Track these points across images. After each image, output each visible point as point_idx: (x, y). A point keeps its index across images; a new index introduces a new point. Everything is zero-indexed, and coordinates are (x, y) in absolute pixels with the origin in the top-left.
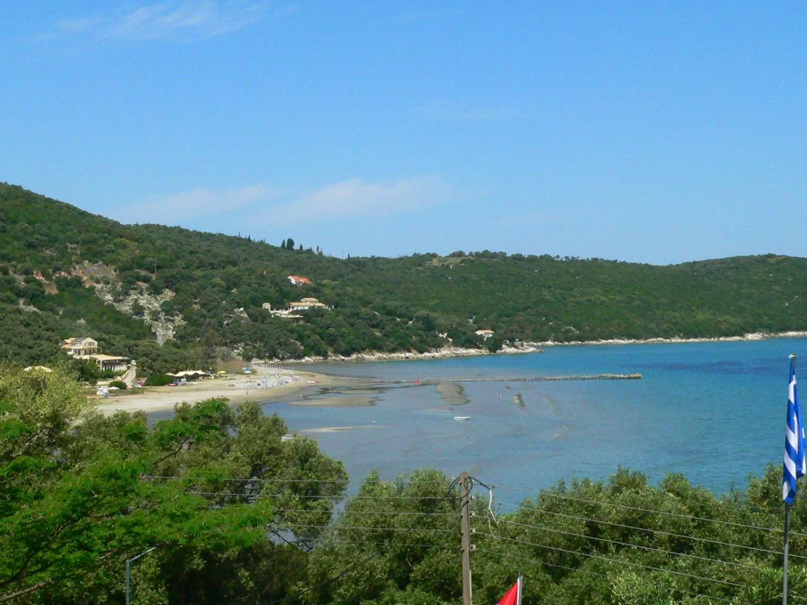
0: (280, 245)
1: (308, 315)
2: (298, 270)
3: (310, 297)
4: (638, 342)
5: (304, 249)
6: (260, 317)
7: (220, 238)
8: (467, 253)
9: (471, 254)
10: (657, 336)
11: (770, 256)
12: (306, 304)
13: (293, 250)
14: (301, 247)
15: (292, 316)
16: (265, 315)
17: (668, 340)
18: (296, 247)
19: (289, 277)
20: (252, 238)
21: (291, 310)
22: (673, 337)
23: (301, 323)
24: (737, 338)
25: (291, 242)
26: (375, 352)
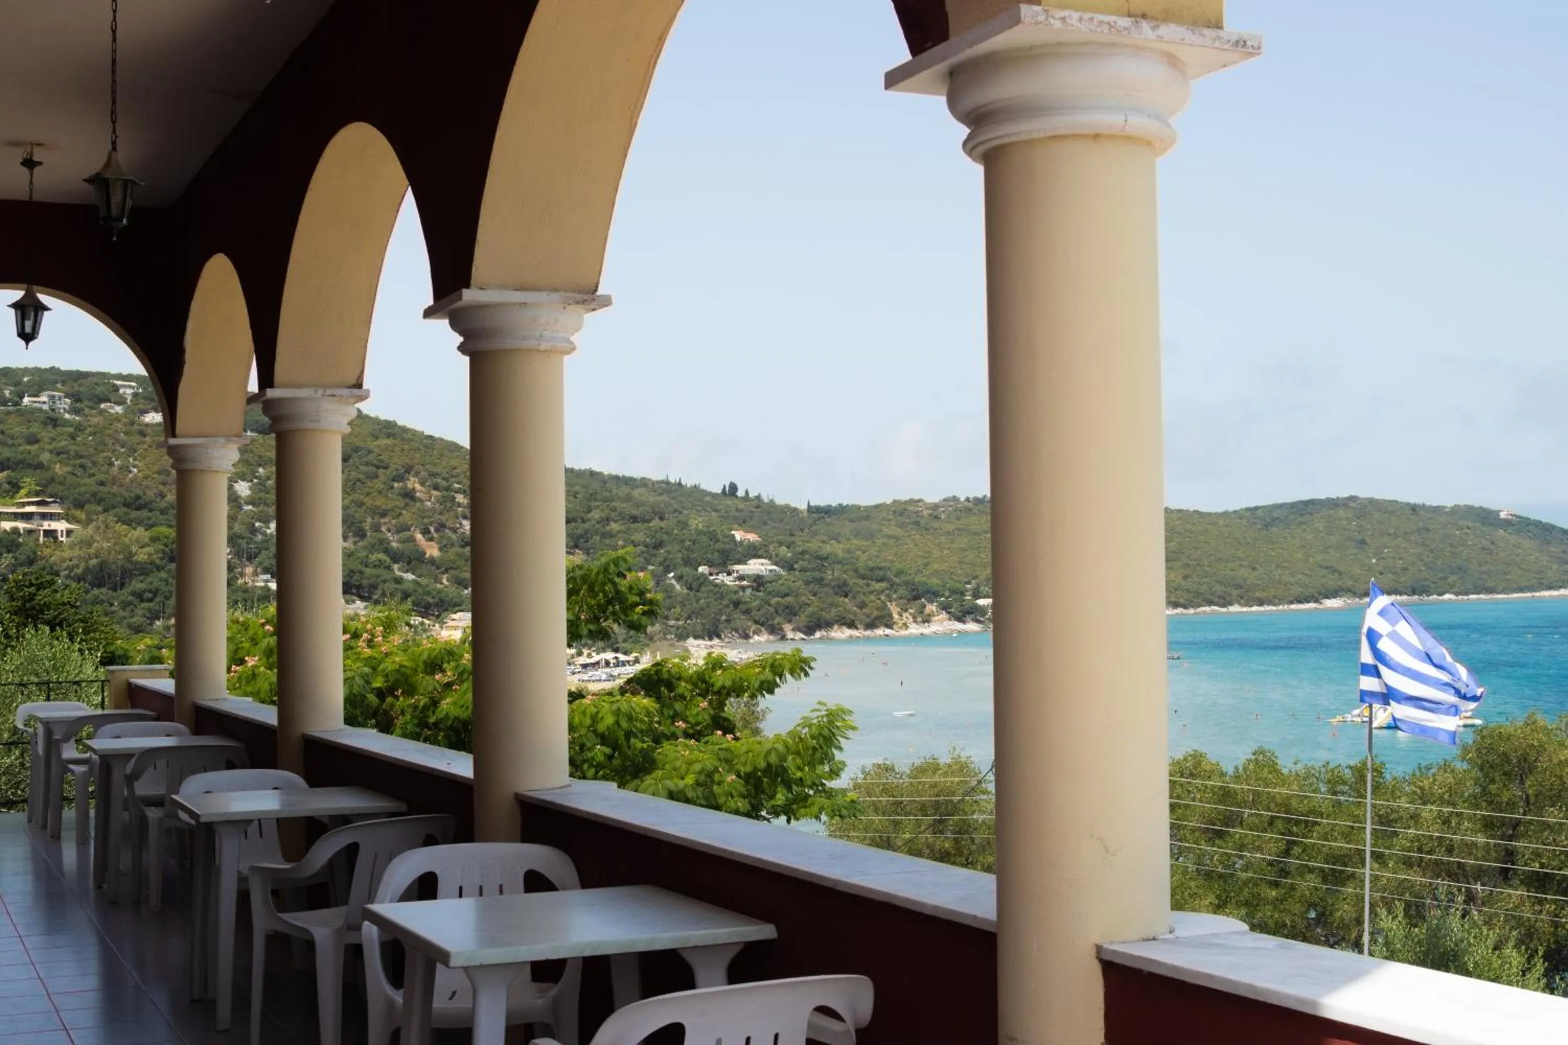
0: (719, 491)
1: (758, 581)
2: (743, 523)
3: (759, 557)
4: (1186, 611)
5: (752, 495)
6: (696, 585)
7: (644, 483)
8: (962, 499)
9: (968, 500)
10: (1211, 603)
11: (1352, 498)
12: (756, 566)
13: (736, 497)
14: (747, 493)
15: (737, 583)
16: (703, 581)
17: (1225, 610)
18: (741, 493)
19: (733, 532)
20: (683, 483)
21: (735, 575)
22: (1232, 605)
23: (749, 591)
24: (1312, 605)
25: (733, 488)
26: (845, 629)
